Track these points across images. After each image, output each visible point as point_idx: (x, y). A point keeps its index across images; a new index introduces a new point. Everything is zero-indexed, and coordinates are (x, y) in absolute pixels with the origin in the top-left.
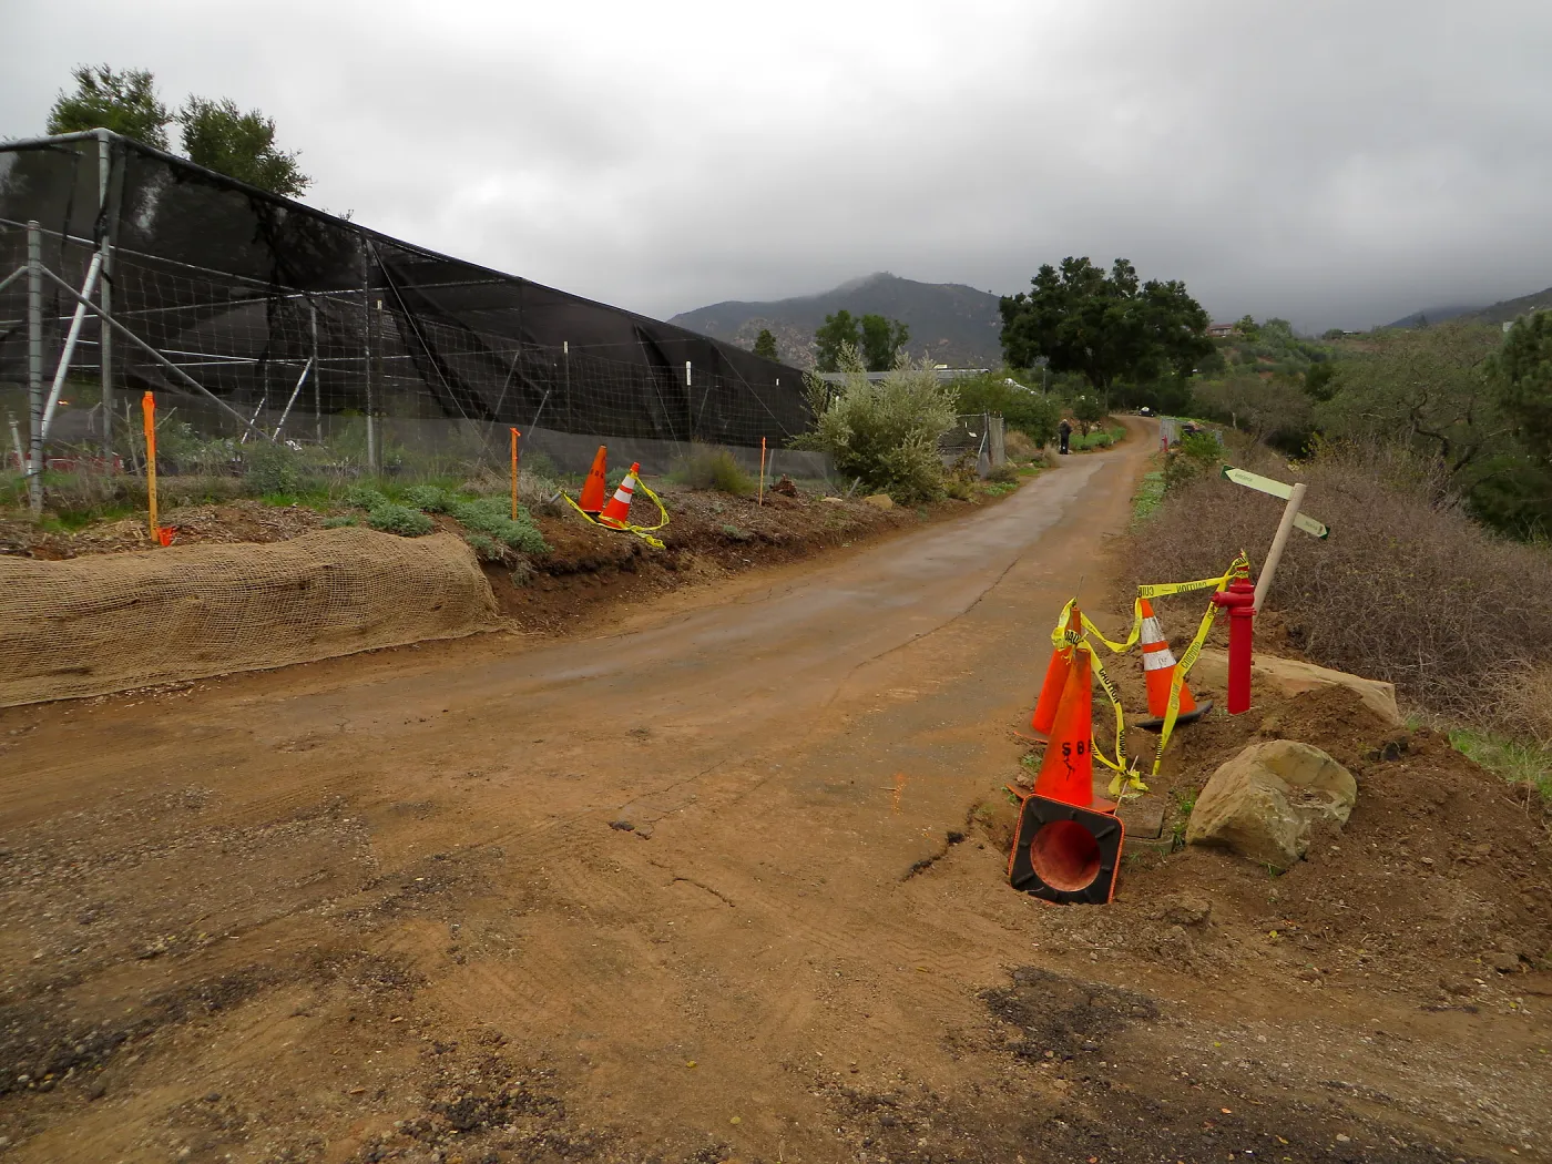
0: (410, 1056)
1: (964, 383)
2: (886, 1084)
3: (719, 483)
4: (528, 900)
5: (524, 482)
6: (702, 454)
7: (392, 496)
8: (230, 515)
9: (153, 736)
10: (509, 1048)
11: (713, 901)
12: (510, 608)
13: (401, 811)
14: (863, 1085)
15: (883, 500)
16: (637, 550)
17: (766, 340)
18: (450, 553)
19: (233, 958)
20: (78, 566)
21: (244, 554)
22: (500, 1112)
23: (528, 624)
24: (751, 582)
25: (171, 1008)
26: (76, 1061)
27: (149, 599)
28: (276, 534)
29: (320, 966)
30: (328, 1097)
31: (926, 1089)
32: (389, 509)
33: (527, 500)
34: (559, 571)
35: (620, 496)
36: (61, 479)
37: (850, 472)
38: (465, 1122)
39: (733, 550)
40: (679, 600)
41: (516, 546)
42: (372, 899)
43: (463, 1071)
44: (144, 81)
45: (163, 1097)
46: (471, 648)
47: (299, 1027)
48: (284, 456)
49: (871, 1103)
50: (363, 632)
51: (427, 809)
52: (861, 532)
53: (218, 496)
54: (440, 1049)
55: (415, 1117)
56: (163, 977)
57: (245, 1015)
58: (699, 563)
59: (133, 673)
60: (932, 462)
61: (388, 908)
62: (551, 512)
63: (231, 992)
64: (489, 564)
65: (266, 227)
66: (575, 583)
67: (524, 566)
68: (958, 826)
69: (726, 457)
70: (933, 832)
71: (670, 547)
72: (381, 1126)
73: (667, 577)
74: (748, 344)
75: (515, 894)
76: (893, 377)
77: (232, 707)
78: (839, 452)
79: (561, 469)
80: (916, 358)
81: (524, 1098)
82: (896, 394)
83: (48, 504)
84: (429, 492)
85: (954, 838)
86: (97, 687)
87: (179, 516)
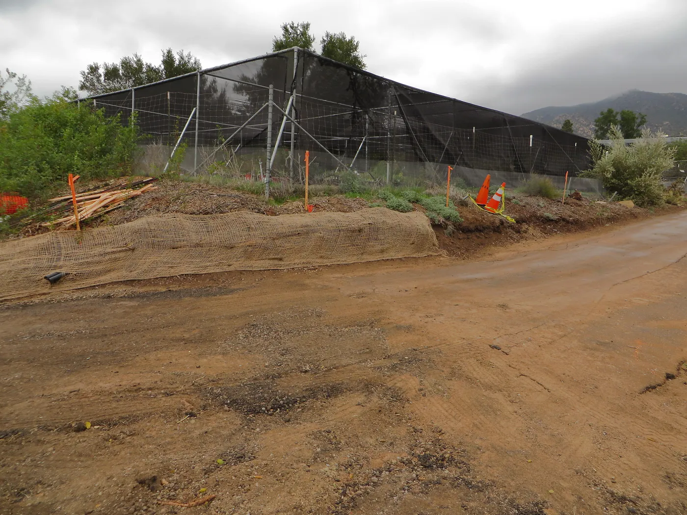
0: (403, 431)
1: (679, 145)
2: (631, 492)
3: (543, 193)
4: (453, 374)
5: (452, 190)
6: (536, 179)
7: (397, 195)
8: (334, 201)
9: (303, 287)
10: (446, 436)
11: (540, 388)
12: (443, 246)
13: (398, 328)
14: (619, 490)
15: (629, 204)
16: (502, 223)
17: (568, 124)
18: (420, 220)
19: (335, 378)
20: (281, 218)
21: (338, 216)
22: (442, 462)
23: (451, 253)
24: (558, 240)
25: (312, 393)
26: (281, 407)
27: (304, 233)
28: (350, 209)
29: (368, 387)
30: (371, 441)
31: (653, 499)
32: (395, 200)
33: (453, 199)
34: (466, 230)
35: (496, 198)
36: (276, 185)
37: (611, 189)
38: (426, 463)
39: (548, 225)
40: (521, 246)
41: (448, 218)
42: (388, 363)
43: (425, 442)
44: (306, 27)
45: (311, 427)
46: (426, 261)
47: (359, 410)
48: (354, 177)
49: (623, 499)
50: (382, 251)
51: (409, 329)
52: (615, 219)
53: (329, 193)
54: (416, 431)
55: (406, 457)
56: (308, 381)
57: (339, 401)
58: (531, 230)
59: (297, 261)
60: (658, 185)
61: (394, 367)
62: (463, 204)
63: (334, 391)
64: (435, 226)
65: (354, 83)
66: (472, 236)
67: (451, 227)
68: (672, 371)
69: (547, 181)
70: (657, 373)
71: (518, 222)
72: (393, 457)
73: (516, 236)
74: (559, 126)
75: (447, 370)
76: (638, 142)
77: (331, 278)
78: (606, 180)
79: (468, 184)
80: (654, 132)
81: (451, 460)
82: (640, 150)
83: (271, 194)
84: (411, 193)
85: (669, 377)
86: (284, 265)
87: (315, 200)
